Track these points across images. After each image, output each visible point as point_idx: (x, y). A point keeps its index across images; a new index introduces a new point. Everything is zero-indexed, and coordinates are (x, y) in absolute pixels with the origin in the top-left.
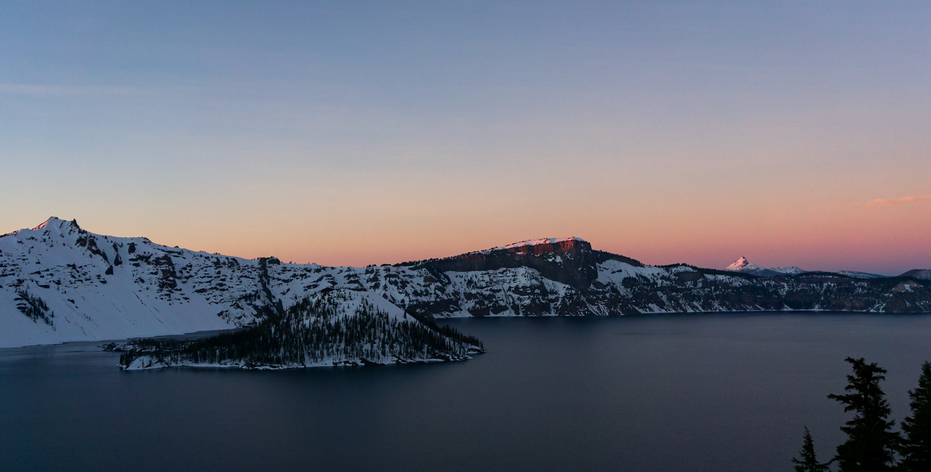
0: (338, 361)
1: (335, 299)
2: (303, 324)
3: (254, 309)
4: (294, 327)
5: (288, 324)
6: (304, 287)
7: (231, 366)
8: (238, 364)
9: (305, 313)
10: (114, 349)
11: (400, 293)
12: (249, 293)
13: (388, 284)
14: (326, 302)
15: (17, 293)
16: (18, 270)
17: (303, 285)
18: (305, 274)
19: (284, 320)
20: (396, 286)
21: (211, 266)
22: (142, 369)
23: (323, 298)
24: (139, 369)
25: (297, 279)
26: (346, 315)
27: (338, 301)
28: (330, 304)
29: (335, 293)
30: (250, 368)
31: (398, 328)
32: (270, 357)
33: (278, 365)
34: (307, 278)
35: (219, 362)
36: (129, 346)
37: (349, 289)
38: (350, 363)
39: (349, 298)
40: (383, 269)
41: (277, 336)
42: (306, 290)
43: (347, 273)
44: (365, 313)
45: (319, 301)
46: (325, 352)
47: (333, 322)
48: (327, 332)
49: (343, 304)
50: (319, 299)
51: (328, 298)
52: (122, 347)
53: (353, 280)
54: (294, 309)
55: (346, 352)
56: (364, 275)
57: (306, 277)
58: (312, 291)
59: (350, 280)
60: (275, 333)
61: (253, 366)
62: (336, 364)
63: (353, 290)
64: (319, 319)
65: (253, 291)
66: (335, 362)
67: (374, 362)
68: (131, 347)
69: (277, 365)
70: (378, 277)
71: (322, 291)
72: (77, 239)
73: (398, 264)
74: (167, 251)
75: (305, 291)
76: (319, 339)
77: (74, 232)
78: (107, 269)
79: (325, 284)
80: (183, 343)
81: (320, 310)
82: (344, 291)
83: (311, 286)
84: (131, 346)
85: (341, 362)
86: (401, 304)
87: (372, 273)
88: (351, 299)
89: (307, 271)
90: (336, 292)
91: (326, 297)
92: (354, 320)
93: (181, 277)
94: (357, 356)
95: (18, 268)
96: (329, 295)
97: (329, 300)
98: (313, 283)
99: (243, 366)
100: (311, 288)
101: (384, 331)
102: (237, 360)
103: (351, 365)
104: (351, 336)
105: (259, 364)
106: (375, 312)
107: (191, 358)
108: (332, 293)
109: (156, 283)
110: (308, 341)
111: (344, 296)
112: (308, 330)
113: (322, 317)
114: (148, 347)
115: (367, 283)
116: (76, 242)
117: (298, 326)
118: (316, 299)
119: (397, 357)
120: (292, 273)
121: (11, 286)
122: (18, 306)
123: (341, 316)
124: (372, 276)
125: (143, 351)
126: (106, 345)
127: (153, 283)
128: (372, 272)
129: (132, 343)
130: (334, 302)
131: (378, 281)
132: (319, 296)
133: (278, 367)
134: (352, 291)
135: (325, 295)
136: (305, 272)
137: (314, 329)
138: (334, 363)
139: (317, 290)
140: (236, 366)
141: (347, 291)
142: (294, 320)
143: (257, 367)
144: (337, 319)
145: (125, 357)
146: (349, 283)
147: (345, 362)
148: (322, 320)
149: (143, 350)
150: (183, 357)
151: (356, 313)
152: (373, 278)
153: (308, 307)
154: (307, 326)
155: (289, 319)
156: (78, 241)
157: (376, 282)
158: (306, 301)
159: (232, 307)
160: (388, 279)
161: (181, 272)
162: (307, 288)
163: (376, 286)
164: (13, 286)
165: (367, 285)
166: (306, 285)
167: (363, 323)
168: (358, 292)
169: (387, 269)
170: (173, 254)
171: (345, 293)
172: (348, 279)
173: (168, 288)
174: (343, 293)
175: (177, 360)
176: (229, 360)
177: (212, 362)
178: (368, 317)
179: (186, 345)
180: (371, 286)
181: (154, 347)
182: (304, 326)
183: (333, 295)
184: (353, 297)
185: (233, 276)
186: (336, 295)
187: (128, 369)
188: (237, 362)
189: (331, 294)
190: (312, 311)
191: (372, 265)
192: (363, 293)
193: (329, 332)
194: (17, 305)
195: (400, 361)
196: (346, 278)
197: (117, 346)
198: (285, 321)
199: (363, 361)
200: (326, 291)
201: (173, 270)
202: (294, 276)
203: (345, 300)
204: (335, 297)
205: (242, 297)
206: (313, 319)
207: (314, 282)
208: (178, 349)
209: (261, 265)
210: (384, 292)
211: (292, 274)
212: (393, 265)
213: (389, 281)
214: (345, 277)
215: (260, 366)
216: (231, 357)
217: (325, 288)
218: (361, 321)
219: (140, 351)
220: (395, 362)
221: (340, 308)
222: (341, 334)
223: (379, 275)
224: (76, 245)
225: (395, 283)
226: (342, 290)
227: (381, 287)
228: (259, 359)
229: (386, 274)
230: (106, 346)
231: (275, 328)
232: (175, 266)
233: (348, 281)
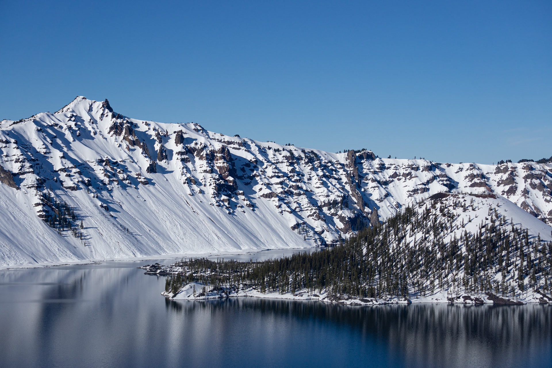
0: (454, 296)
1: (451, 208)
2: (405, 243)
3: (340, 221)
4: (393, 247)
5: (384, 243)
6: (409, 191)
7: (309, 298)
8: (318, 296)
9: (409, 227)
10: (159, 271)
11: (546, 200)
12: (333, 199)
13: (529, 188)
14: (438, 213)
15: (38, 196)
16: (38, 166)
17: (407, 189)
18: (410, 174)
19: (379, 236)
20: (540, 191)
21: (282, 162)
22: (194, 298)
23: (433, 206)
24: (190, 298)
25: (399, 180)
26: (466, 231)
27: (455, 212)
28: (444, 215)
29: (450, 201)
30: (334, 302)
31: (543, 251)
32: (361, 287)
33: (372, 299)
34: (413, 179)
35: (293, 292)
36: (178, 268)
37: (471, 194)
38: (472, 300)
39: (470, 208)
40: (522, 166)
41: (370, 259)
42: (410, 195)
43: (469, 172)
44: (493, 229)
45: (428, 211)
46: (437, 282)
47: (447, 240)
48: (439, 256)
49: (462, 216)
50: (428, 208)
51: (441, 207)
52: (168, 270)
53: (478, 181)
54: (393, 222)
55: (466, 284)
56: (493, 174)
57: (411, 178)
58: (419, 197)
59: (473, 182)
60: (367, 254)
61: (336, 298)
62: (451, 300)
63: (477, 196)
64: (427, 236)
65: (339, 196)
66: (450, 297)
67: (507, 298)
68: (180, 270)
69: (369, 299)
70: (515, 178)
71: (432, 197)
72: (110, 126)
73: (544, 159)
74: (224, 142)
75: (410, 197)
76: (428, 264)
77: (107, 116)
78: (149, 166)
79: (437, 188)
80: (245, 265)
81: (429, 224)
82: (463, 198)
83: (418, 189)
84: (180, 268)
85: (459, 298)
86: (548, 217)
87: (505, 173)
88: (473, 210)
89: (413, 169)
90: (451, 198)
91: (438, 205)
92: (478, 239)
93: (243, 176)
94: (482, 290)
95: (39, 164)
96: (442, 203)
97: (442, 211)
98: (421, 186)
99: (324, 299)
100: (418, 193)
101: (523, 256)
102: (317, 290)
103: (474, 302)
104: (474, 262)
105: (346, 297)
106: (509, 228)
107: (255, 285)
108: (446, 200)
109: (210, 185)
110: (412, 266)
111: (463, 204)
112: (412, 253)
113: (432, 233)
114: (202, 270)
115: (498, 186)
116: (108, 130)
117: (398, 245)
118: (424, 208)
119: (541, 294)
120: (391, 172)
121: (30, 187)
122: (38, 214)
123: (459, 233)
124: (505, 176)
125: (194, 275)
126: (149, 265)
127: (208, 184)
128: (506, 170)
129: (182, 264)
130: (448, 213)
131: (514, 185)
132: (428, 204)
133: (372, 301)
134: (474, 198)
135: (436, 203)
136: (409, 170)
137: (421, 249)
138: (449, 299)
139: (426, 195)
140: (315, 298)
141: (468, 198)
142: (393, 237)
143: (343, 301)
144: (453, 237)
145: (172, 283)
146: (472, 186)
147: (466, 298)
148: (432, 237)
149: (194, 273)
150: (246, 285)
151: (480, 229)
152: (507, 179)
153: (413, 219)
154: (412, 245)
155: (386, 235)
156: (111, 129)
157: (511, 185)
158: (410, 212)
159: (311, 218)
160: (529, 181)
161: (243, 170)
162: (412, 193)
163: (512, 191)
164: (33, 187)
165: (499, 190)
166: (411, 189)
167: (492, 245)
168: (484, 200)
169: (527, 166)
170: (232, 146)
171: (465, 201)
172: (471, 181)
173: (226, 191)
174: (462, 200)
175: (238, 288)
176: (306, 290)
177: (283, 292)
178: (499, 237)
179: (250, 268)
180: (503, 191)
181: (209, 270)
182: (407, 246)
183: (447, 203)
184: (475, 205)
185: (311, 176)
186: (452, 204)
187: (174, 298)
188: (316, 292)
189: (444, 202)
190: (418, 225)
191: (505, 161)
192: (490, 200)
193: (442, 254)
194: (38, 212)
195: (545, 299)
196: (467, 180)
197: (163, 268)
198: (381, 237)
199: (491, 297)
200: (438, 197)
201: (233, 168)
202: (395, 175)
203: (465, 210)
204: (451, 206)
205: (323, 204)
206: (419, 235)
207: (423, 184)
208: (239, 274)
209: (349, 161)
210: (523, 199)
211: (392, 174)
212: (536, 161)
213: (531, 184)
214: (466, 177)
215: (347, 299)
216: (308, 284)
217: (436, 192)
218: (489, 241)
219: (191, 275)
220: (538, 301)
221: (458, 222)
222: (460, 258)
223: (516, 175)
224: (109, 133)
225: (542, 187)
226: (461, 196)
227: (519, 192)
228: (345, 290)
229: (526, 174)
230: (148, 267)
231: (368, 248)
232: (235, 161)
233: (470, 183)
